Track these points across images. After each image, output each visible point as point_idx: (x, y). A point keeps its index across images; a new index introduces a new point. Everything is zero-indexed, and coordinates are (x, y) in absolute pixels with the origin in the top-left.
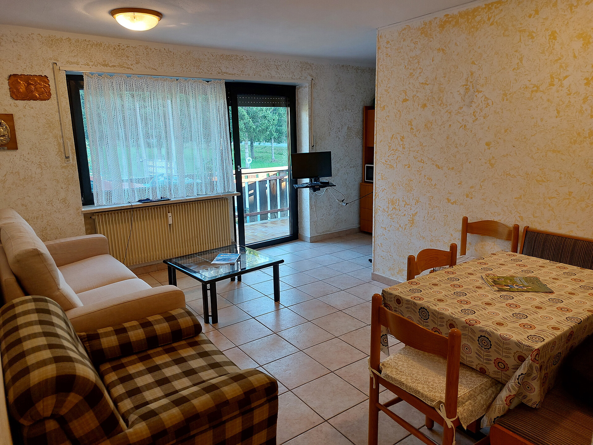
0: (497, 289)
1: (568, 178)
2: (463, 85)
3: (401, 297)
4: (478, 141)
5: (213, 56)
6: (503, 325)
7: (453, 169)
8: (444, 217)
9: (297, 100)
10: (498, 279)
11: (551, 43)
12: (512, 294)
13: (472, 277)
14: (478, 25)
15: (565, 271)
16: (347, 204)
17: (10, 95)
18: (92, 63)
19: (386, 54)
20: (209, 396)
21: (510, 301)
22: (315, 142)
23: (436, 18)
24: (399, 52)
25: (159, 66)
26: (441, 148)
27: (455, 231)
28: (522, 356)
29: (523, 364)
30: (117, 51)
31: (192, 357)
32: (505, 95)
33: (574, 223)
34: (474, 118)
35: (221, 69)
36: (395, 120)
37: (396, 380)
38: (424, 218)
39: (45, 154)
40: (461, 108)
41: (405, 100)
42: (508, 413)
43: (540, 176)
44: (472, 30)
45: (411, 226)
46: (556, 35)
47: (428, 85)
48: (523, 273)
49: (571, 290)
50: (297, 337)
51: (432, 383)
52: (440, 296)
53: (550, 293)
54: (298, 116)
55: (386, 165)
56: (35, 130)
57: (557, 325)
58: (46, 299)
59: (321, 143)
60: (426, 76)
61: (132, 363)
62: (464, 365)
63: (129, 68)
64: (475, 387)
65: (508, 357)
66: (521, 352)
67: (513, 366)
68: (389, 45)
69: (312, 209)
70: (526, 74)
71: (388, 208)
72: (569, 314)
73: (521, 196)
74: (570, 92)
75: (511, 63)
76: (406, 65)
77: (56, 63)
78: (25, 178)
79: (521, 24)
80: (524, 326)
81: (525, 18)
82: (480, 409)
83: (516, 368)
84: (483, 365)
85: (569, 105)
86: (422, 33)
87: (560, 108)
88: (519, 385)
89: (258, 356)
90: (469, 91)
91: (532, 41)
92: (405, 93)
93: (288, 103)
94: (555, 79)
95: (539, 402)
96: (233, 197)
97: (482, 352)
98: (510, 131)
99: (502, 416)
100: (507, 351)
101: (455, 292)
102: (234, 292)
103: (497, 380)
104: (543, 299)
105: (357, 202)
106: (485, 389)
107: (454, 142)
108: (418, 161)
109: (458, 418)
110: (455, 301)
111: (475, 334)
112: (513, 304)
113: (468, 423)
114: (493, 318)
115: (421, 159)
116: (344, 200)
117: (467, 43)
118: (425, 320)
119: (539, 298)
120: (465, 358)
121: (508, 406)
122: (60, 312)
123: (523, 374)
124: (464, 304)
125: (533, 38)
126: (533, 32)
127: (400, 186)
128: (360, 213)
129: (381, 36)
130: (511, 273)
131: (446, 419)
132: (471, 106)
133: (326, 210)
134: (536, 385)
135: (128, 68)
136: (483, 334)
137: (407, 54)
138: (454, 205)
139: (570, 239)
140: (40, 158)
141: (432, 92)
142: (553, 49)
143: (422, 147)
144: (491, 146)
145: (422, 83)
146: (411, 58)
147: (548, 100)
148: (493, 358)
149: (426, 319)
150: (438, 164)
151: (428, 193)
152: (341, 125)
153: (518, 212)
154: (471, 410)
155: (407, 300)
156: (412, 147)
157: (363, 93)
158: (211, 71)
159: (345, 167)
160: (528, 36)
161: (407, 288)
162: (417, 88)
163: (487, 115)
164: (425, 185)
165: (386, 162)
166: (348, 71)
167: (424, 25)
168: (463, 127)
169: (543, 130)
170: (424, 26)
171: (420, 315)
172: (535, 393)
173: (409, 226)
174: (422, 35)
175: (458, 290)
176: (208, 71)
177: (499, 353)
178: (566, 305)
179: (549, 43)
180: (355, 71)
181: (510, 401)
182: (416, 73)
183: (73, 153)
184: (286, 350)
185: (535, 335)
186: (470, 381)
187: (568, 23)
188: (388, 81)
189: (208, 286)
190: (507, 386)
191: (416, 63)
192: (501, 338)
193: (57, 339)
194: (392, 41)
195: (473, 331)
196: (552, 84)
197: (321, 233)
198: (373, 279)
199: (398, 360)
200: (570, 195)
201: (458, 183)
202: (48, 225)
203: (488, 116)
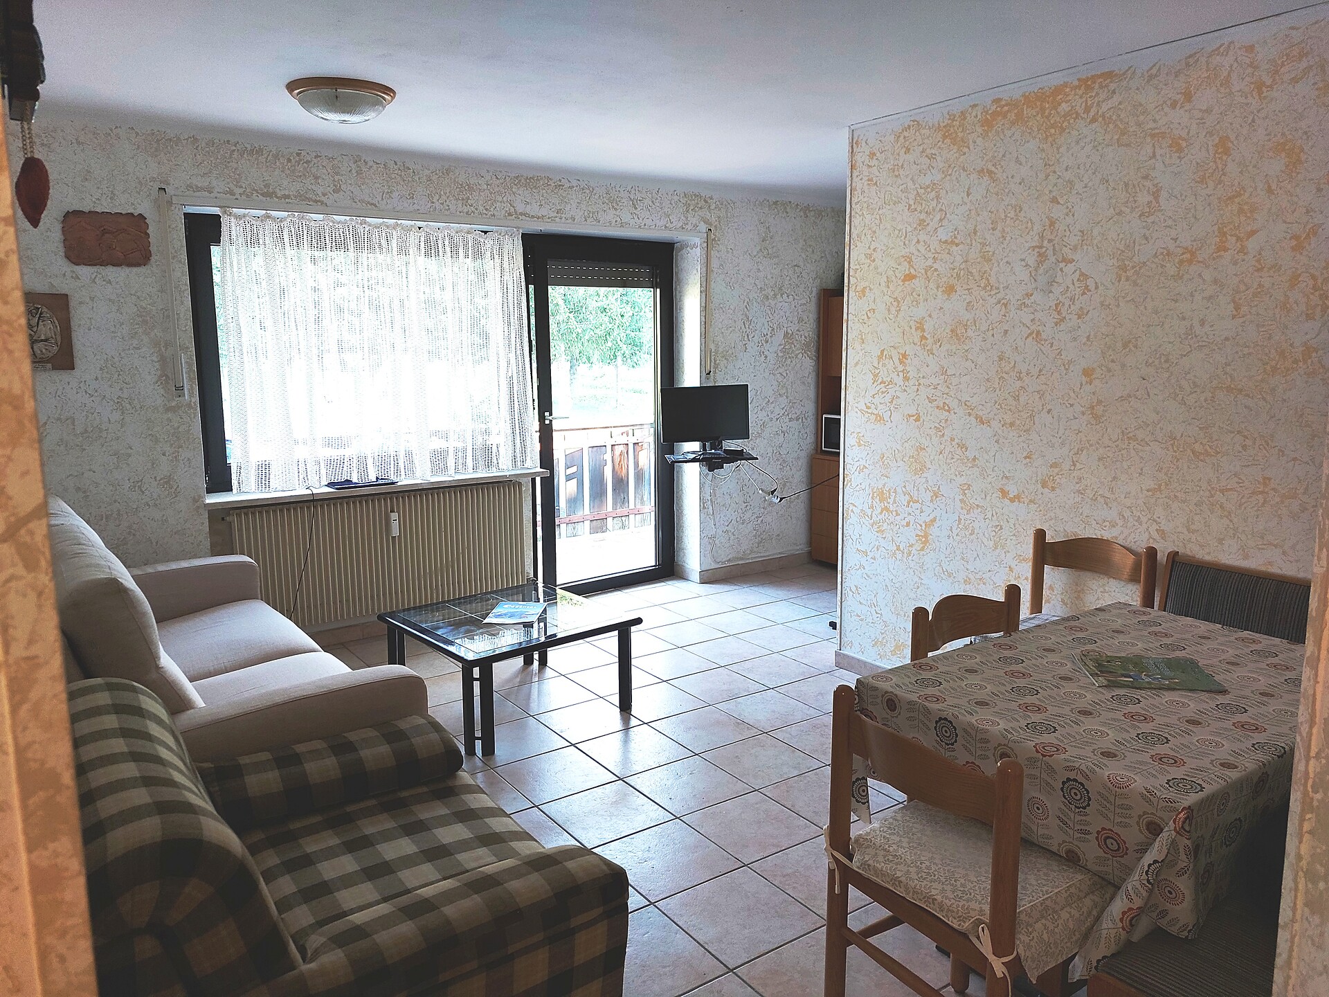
0: (1105, 683)
1: (1261, 447)
2: (1034, 248)
3: (896, 695)
4: (1067, 367)
5: (497, 178)
6: (1115, 756)
7: (1012, 424)
8: (994, 529)
9: (677, 273)
10: (1108, 662)
11: (1219, 161)
12: (1137, 694)
13: (1052, 657)
14: (1063, 122)
15: (1254, 647)
16: (781, 499)
17: (63, 254)
18: (241, 190)
19: (868, 180)
20: (479, 899)
21: (1132, 708)
22: (712, 364)
23: (975, 106)
24: (896, 176)
25: (382, 199)
26: (988, 380)
27: (1018, 561)
28: (1155, 823)
29: (1158, 839)
30: (294, 166)
31: (443, 822)
32: (1123, 268)
33: (1276, 546)
34: (1057, 316)
35: (514, 207)
36: (888, 319)
37: (883, 874)
38: (951, 530)
39: (131, 381)
40: (1029, 295)
41: (909, 277)
42: (1126, 950)
43: (1201, 443)
44: (1053, 131)
45: (922, 549)
46: (1230, 145)
47: (957, 245)
48: (1163, 651)
49: (1267, 686)
50: (668, 789)
51: (962, 881)
52: (981, 695)
53: (1221, 692)
54: (676, 308)
55: (867, 415)
56: (113, 329)
57: (1232, 758)
58: (133, 685)
59: (726, 368)
60: (955, 228)
61: (312, 831)
62: (1032, 844)
63: (319, 201)
64: (1056, 891)
65: (1126, 826)
66: (1152, 814)
67: (1137, 844)
68: (874, 162)
69: (704, 508)
70: (1168, 227)
71: (872, 507)
72: (1259, 738)
73: (1160, 485)
74: (1260, 264)
75: (1135, 201)
76: (911, 202)
77: (164, 189)
78: (86, 431)
79: (1155, 121)
80: (1160, 759)
81: (1163, 109)
82: (1065, 941)
83: (1143, 850)
84: (1073, 844)
85: (1259, 292)
86: (945, 137)
87: (1240, 299)
88: (1150, 886)
89: (583, 828)
90: (1045, 260)
91: (1179, 157)
92: (909, 263)
93: (656, 281)
94: (1229, 237)
95: (1195, 925)
96: (534, 481)
97: (1072, 815)
98: (1136, 347)
99: (1113, 955)
100: (1124, 811)
101: (1013, 688)
102: (531, 688)
103: (1103, 879)
104: (1205, 706)
105: (804, 496)
106: (1079, 896)
107: (1014, 366)
108: (938, 407)
109: (1018, 957)
110: (1014, 705)
111: (1055, 776)
112: (1138, 714)
113: (1040, 970)
114: (1095, 742)
115: (944, 403)
116: (775, 490)
117: (1041, 159)
118: (948, 744)
119: (1193, 704)
120: (1034, 828)
121: (1127, 932)
122: (162, 713)
123: (1158, 862)
124: (1032, 711)
125: (1180, 150)
126: (1180, 137)
127: (899, 460)
128: (811, 518)
129: (857, 141)
130: (1139, 648)
131: (991, 958)
132: (1051, 292)
133: (736, 513)
134: (1184, 885)
135: (316, 201)
136: (1072, 775)
137: (913, 181)
138: (1016, 503)
139: (1268, 580)
140: (121, 389)
141: (966, 262)
142: (1224, 174)
143: (946, 377)
144: (1094, 376)
145: (946, 242)
146: (921, 188)
147: (1215, 281)
148: (1094, 829)
149: (950, 744)
150: (980, 413)
151: (958, 476)
152: (770, 329)
153: (1154, 520)
154: (1047, 941)
155: (910, 703)
156: (923, 377)
157: (819, 261)
158: (492, 209)
159: (777, 419)
160: (1171, 146)
161: (909, 677)
162: (934, 252)
163: (1085, 311)
164: (952, 458)
165: (868, 408)
166: (787, 213)
167: (949, 119)
168: (1034, 335)
169: (1204, 344)
170: (950, 121)
171: (937, 735)
172: (1185, 904)
173: (919, 549)
174: (945, 141)
175: (1021, 682)
176: (486, 210)
177: (1106, 817)
178: (1253, 719)
179: (1215, 162)
180: (802, 214)
181: (1131, 921)
182: (932, 220)
183: (190, 379)
184: (644, 815)
185: (1183, 779)
186: (1046, 878)
187: (1253, 121)
188: (872, 237)
189: (476, 672)
190: (1123, 888)
191: (932, 200)
192: (1112, 783)
193: (160, 768)
194: (881, 153)
195: (1051, 770)
196: (1222, 248)
197: (723, 563)
198: (839, 665)
199: (890, 832)
200: (1265, 485)
201: (1024, 456)
202: (130, 533)
203: (1087, 313)
